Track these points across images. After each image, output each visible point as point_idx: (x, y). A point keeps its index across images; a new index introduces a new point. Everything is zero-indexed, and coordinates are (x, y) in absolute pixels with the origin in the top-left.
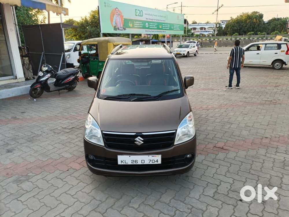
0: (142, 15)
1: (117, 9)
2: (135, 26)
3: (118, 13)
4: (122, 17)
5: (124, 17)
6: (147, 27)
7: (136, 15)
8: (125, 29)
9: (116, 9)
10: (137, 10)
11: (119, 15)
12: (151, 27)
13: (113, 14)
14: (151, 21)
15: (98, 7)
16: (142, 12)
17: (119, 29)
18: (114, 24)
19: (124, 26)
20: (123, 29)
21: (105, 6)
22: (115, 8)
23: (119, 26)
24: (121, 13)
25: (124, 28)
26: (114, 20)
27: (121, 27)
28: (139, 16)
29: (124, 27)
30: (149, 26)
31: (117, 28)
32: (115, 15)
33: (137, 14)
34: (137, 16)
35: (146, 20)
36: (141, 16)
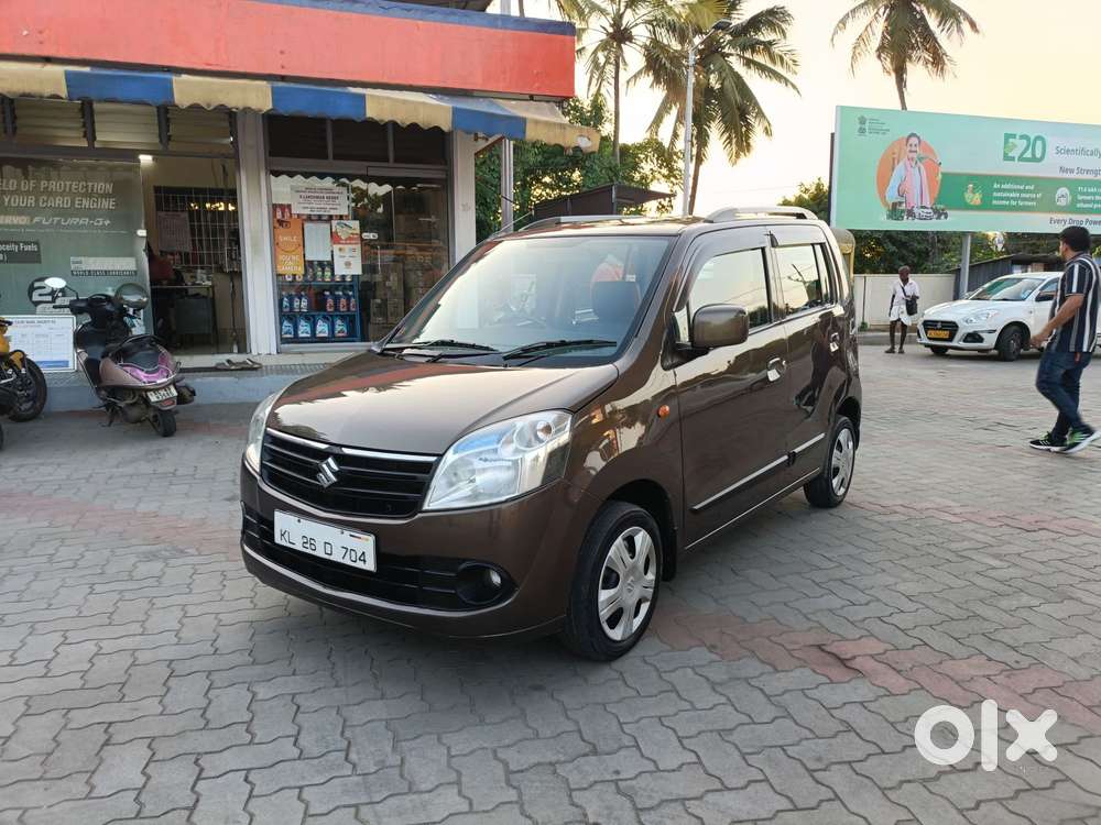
0: (1038, 155)
1: (914, 141)
2: (994, 202)
3: (915, 155)
4: (933, 166)
5: (943, 169)
6: (1063, 203)
7: (1007, 158)
8: (940, 214)
9: (910, 136)
10: (1014, 136)
11: (920, 159)
12: (1084, 202)
13: (894, 159)
14: (1090, 177)
15: (833, 135)
16: (1039, 143)
17: (911, 213)
18: (892, 196)
19: (938, 200)
20: (935, 213)
21: (862, 131)
22: (906, 135)
23: (914, 200)
24: (932, 151)
25: (936, 211)
26: (894, 183)
27: (925, 207)
28: (1021, 159)
29: (939, 206)
30: (1074, 201)
31: (903, 211)
32: (901, 164)
33: (1015, 153)
34: (1013, 159)
35: (1058, 175)
36: (1034, 159)
